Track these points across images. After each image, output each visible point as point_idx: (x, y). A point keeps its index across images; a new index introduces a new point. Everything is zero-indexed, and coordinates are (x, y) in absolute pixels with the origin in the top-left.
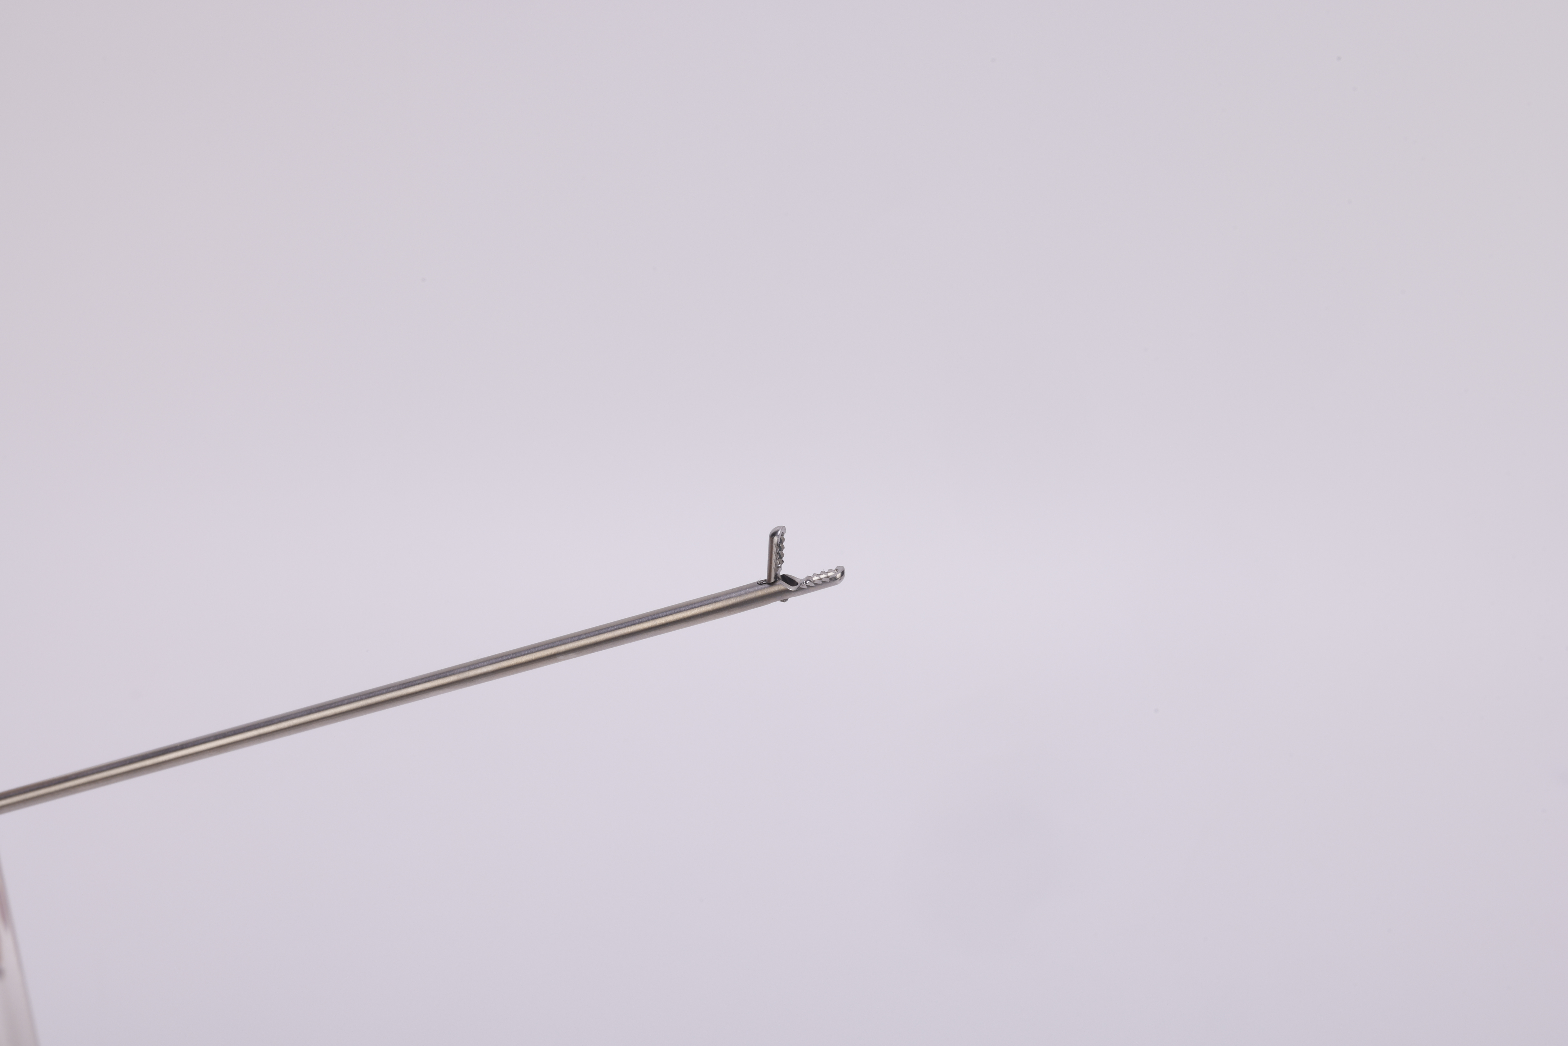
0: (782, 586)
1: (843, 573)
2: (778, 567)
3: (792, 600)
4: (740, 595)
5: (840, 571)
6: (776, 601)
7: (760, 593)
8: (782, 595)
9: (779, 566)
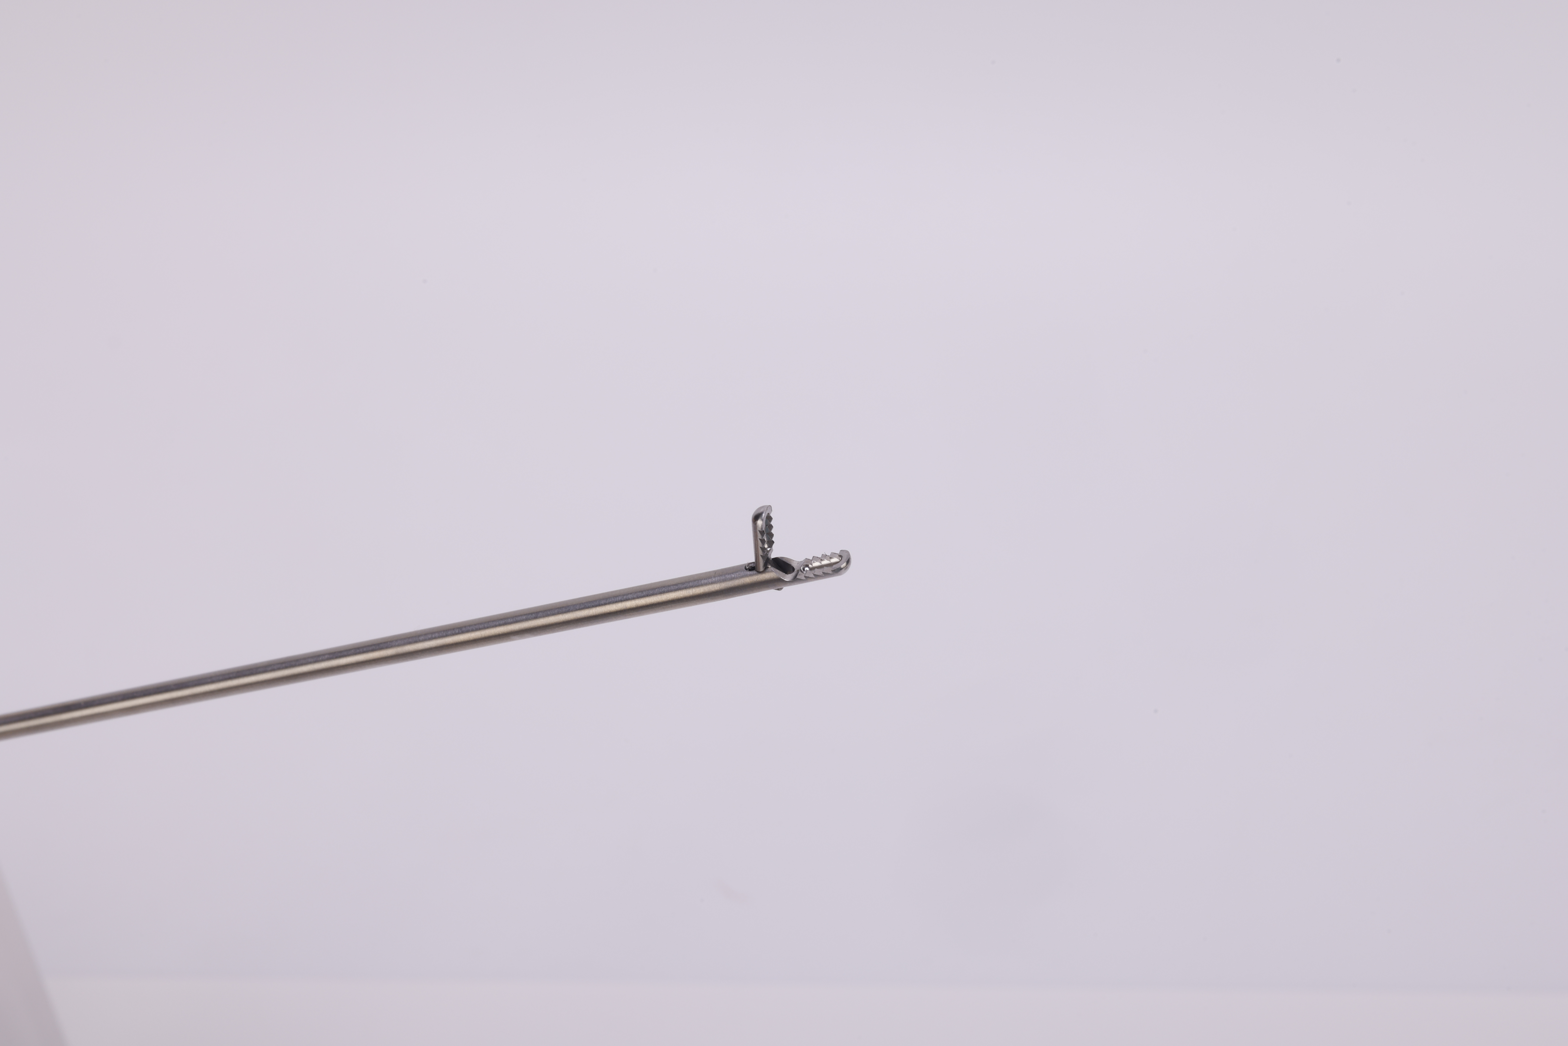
0: (773, 573)
1: (848, 562)
2: (768, 551)
3: (789, 591)
4: (724, 580)
5: (845, 559)
6: (771, 589)
7: (747, 580)
8: (775, 583)
9: (769, 549)
